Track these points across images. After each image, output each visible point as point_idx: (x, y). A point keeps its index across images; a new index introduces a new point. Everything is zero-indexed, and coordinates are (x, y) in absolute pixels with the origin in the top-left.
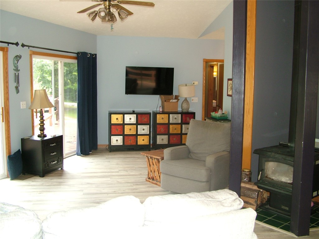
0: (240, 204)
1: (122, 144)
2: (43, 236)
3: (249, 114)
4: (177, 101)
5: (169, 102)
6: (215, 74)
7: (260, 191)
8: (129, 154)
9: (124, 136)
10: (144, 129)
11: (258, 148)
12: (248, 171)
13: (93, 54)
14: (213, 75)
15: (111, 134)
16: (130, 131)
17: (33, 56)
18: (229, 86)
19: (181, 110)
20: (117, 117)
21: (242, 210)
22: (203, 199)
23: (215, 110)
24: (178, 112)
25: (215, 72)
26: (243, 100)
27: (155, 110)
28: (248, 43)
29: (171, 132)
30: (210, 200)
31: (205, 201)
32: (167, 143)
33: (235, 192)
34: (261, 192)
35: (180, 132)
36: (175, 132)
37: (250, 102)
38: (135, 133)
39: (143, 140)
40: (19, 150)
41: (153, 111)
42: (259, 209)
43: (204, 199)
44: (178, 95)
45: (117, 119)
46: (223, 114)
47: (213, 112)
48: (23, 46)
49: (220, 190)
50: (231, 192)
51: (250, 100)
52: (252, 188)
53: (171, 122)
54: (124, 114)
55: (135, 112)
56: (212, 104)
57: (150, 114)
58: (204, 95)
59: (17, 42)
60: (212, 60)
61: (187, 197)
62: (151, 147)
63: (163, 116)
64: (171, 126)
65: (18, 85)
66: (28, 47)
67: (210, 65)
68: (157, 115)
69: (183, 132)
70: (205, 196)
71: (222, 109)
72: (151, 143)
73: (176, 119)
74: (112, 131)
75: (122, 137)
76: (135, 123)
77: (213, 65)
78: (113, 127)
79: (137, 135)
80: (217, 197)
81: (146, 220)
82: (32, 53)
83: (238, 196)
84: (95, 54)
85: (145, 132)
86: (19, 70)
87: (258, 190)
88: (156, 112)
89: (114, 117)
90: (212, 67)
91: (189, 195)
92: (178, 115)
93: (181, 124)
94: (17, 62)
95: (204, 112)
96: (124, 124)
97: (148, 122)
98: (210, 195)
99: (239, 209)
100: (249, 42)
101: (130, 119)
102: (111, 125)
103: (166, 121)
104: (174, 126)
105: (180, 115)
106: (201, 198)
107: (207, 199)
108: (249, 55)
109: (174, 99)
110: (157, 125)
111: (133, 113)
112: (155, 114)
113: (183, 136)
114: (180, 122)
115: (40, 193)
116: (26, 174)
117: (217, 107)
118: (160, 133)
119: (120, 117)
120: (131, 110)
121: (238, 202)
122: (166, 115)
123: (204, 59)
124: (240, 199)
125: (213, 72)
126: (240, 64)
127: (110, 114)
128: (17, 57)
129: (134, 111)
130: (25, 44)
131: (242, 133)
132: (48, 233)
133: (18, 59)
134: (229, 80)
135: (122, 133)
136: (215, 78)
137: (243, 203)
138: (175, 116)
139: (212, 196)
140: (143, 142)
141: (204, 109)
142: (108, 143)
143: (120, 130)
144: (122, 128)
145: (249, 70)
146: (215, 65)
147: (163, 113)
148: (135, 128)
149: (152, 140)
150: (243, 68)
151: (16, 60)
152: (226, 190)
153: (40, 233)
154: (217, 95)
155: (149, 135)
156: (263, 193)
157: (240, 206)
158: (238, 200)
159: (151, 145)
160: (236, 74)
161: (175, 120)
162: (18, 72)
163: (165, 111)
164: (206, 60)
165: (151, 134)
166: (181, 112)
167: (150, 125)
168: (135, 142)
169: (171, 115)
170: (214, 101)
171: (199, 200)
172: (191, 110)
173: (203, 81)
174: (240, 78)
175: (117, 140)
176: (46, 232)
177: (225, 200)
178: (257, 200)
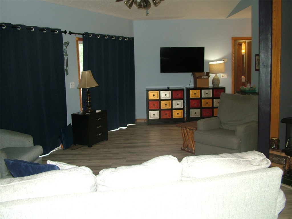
0: (267, 164)
1: (159, 118)
2: (97, 189)
3: (276, 86)
4: (208, 78)
5: (201, 78)
6: (243, 51)
7: (287, 157)
8: (165, 127)
9: (160, 110)
10: (178, 104)
11: (285, 117)
12: (276, 139)
13: (130, 38)
14: (241, 52)
15: (148, 109)
16: (166, 106)
17: (79, 42)
18: (257, 61)
19: (212, 85)
20: (154, 94)
21: (269, 168)
22: (233, 159)
23: (244, 84)
24: (209, 87)
25: (243, 49)
26: (270, 72)
27: (188, 86)
28: (274, 19)
29: (203, 106)
30: (240, 159)
31: (235, 160)
32: (199, 116)
33: (263, 154)
34: (289, 158)
35: (211, 106)
36: (207, 106)
37: (277, 74)
38: (170, 108)
39: (178, 114)
40: (70, 124)
41: (186, 87)
42: (287, 174)
43: (235, 158)
44: (209, 72)
45: (154, 95)
46: (252, 87)
47: (242, 86)
48: (70, 33)
49: (249, 152)
50: (259, 153)
51: (277, 73)
52: (280, 155)
53: (203, 97)
54: (160, 90)
55: (170, 88)
56: (241, 80)
57: (183, 90)
58: (233, 71)
59: (65, 30)
60: (240, 38)
61: (219, 157)
62: (185, 120)
63: (195, 91)
64: (203, 100)
65: (67, 68)
66: (74, 35)
67: (238, 43)
68: (190, 90)
69: (214, 106)
70: (235, 156)
71: (250, 83)
72: (185, 116)
73: (207, 93)
74: (149, 106)
75: (158, 111)
76: (170, 98)
77: (241, 43)
78: (150, 102)
79: (172, 109)
80: (246, 157)
81: (183, 177)
82: (78, 39)
83: (265, 157)
84: (132, 38)
85: (179, 106)
86: (68, 55)
87: (286, 157)
88: (189, 88)
89: (151, 94)
90: (240, 45)
91: (221, 156)
92: (209, 90)
93: (212, 98)
94: (66, 48)
95: (233, 87)
96: (160, 100)
97: (181, 97)
98: (240, 156)
99: (267, 168)
100: (275, 17)
101: (166, 95)
102: (148, 101)
103: (199, 96)
104: (206, 100)
105: (211, 90)
106: (232, 158)
107: (237, 159)
108: (275, 30)
109: (206, 76)
110: (191, 100)
111: (168, 89)
112: (188, 90)
113: (214, 109)
114: (211, 96)
115: (89, 160)
116: (77, 145)
117: (246, 82)
118: (193, 107)
119: (156, 93)
120: (166, 87)
121: (266, 162)
122: (198, 90)
123: (232, 38)
124: (267, 159)
125: (241, 49)
126: (267, 39)
127: (148, 91)
128: (66, 43)
129: (168, 88)
130: (72, 32)
131: (269, 103)
132: (102, 185)
133: (67, 45)
134: (256, 55)
135: (158, 108)
136: (244, 55)
137: (270, 163)
138: (207, 91)
139: (242, 156)
140: (178, 115)
141: (233, 84)
142: (146, 118)
143: (157, 105)
144: (158, 104)
145: (276, 45)
146: (243, 42)
147: (195, 88)
148: (170, 103)
149: (186, 114)
150: (269, 43)
151: (65, 47)
152: (254, 151)
153: (94, 186)
154: (245, 71)
155: (183, 109)
156: (291, 159)
157: (267, 165)
158: (265, 160)
159: (185, 119)
160: (263, 48)
161: (207, 95)
162: (67, 57)
163: (198, 87)
164: (235, 38)
165: (185, 108)
166: (212, 87)
167: (183, 99)
168: (171, 116)
169: (202, 90)
170: (243, 77)
171: (230, 159)
172: (221, 85)
173: (232, 58)
174: (267, 52)
175: (154, 115)
176: (100, 185)
177: (253, 160)
178: (285, 166)
